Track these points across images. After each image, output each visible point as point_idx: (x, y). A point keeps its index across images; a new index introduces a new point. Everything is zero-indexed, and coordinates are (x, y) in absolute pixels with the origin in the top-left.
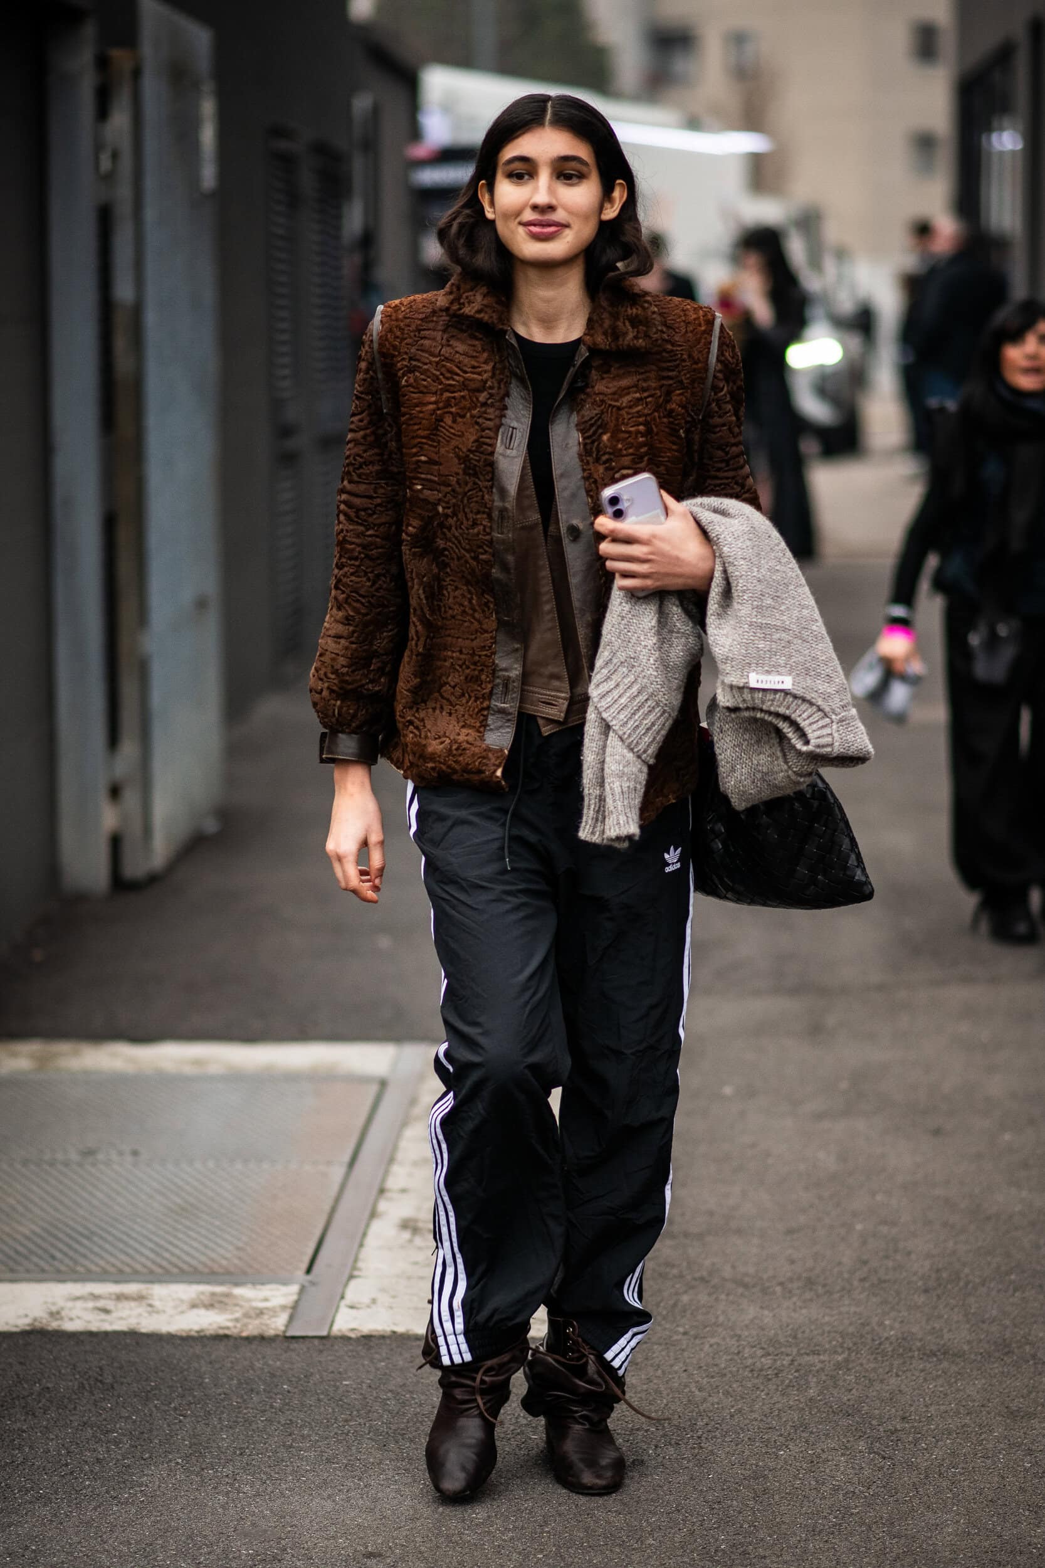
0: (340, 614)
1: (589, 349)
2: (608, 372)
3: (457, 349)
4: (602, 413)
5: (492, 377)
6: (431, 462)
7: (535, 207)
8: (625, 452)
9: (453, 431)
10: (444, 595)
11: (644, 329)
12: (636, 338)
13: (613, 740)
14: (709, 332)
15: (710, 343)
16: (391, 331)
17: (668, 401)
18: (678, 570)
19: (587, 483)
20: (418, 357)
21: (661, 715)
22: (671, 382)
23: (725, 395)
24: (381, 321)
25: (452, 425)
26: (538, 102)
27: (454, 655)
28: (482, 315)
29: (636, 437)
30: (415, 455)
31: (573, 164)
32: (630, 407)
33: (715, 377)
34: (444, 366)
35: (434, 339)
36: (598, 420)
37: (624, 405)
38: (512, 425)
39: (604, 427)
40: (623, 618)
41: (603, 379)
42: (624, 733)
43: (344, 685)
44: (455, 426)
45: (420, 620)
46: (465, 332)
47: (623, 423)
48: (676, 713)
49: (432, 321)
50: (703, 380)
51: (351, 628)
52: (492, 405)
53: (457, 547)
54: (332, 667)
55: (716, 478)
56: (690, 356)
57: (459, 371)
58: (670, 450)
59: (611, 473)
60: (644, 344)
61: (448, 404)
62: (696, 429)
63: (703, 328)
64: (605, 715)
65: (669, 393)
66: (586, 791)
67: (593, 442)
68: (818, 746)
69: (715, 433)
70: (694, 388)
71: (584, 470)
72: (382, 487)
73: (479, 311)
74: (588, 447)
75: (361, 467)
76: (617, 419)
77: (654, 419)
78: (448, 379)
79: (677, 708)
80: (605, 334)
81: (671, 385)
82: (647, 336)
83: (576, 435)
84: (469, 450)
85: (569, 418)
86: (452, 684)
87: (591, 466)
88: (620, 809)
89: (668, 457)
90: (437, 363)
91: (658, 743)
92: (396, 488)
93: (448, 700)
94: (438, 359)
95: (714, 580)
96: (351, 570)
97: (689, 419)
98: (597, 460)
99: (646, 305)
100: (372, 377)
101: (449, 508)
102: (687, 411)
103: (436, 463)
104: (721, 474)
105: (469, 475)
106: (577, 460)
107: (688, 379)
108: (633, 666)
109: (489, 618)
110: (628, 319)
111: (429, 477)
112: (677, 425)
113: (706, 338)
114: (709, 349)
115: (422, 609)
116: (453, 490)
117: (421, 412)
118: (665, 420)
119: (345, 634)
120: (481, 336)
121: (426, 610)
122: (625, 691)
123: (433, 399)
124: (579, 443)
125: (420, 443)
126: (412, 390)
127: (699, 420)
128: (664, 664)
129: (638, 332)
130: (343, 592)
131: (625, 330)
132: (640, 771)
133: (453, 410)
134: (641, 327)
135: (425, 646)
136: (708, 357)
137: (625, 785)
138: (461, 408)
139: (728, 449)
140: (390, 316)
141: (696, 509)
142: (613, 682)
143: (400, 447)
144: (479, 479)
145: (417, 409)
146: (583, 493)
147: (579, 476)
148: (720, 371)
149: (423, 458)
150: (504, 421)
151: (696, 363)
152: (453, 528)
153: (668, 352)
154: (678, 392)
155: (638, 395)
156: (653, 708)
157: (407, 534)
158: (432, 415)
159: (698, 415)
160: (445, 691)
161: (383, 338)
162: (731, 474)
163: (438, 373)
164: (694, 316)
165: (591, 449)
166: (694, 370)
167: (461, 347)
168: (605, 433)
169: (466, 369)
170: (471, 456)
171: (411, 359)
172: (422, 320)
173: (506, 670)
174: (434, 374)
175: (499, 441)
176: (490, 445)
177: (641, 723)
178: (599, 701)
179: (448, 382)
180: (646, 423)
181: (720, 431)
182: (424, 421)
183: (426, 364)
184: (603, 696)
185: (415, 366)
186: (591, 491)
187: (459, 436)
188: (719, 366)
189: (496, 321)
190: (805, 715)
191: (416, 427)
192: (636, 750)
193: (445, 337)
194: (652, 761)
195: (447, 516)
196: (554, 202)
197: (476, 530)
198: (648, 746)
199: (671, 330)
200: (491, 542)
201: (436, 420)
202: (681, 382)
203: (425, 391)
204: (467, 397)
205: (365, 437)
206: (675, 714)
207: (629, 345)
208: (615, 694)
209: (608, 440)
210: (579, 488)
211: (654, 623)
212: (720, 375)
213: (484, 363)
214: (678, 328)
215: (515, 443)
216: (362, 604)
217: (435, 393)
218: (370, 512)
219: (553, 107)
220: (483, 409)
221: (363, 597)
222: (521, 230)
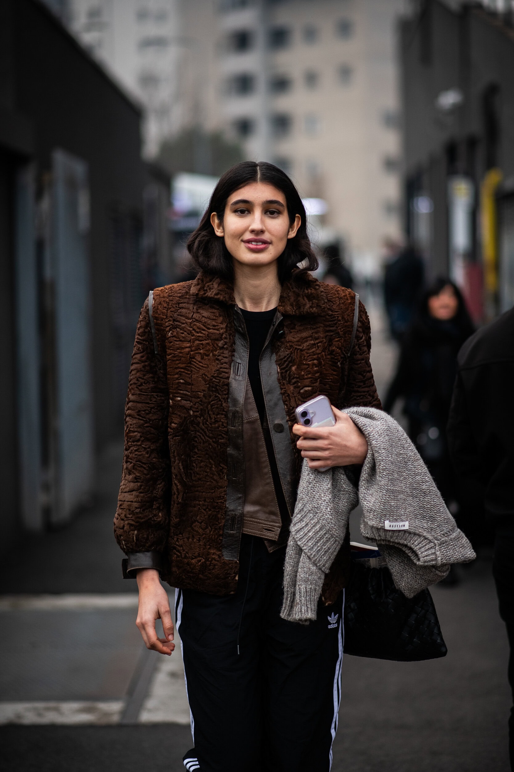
0: (131, 477)
1: (283, 315)
2: (294, 328)
3: (203, 315)
4: (291, 353)
5: (226, 332)
6: (186, 383)
7: (252, 231)
8: (306, 377)
9: (201, 364)
10: (193, 466)
11: (317, 301)
12: (311, 307)
13: (303, 558)
14: (353, 303)
15: (354, 310)
16: (160, 304)
17: (330, 345)
18: (346, 453)
19: (284, 396)
20: (178, 319)
21: (334, 543)
22: (332, 334)
23: (363, 341)
24: (154, 298)
25: (201, 361)
26: (251, 167)
27: (201, 503)
28: (219, 296)
29: (313, 368)
30: (177, 379)
31: (275, 205)
32: (308, 349)
33: (357, 330)
34: (195, 325)
35: (188, 309)
36: (289, 358)
37: (305, 348)
38: (238, 361)
39: (293, 362)
40: (310, 483)
41: (291, 332)
42: (311, 554)
43: (139, 520)
44: (202, 361)
45: (179, 482)
46: (207, 305)
47: (304, 359)
48: (343, 541)
49: (186, 298)
50: (350, 332)
51: (139, 484)
52: (227, 349)
53: (203, 435)
54: (130, 510)
55: (358, 392)
56: (343, 318)
57: (204, 328)
58: (332, 374)
59: (298, 389)
60: (316, 311)
61: (198, 348)
62: (346, 362)
63: (349, 301)
64: (299, 543)
65: (331, 341)
66: (285, 589)
67: (286, 371)
68: (425, 562)
69: (357, 364)
70: (346, 337)
71: (281, 389)
72: (155, 398)
73: (217, 294)
74: (283, 375)
75: (141, 385)
76: (301, 357)
77: (323, 356)
78: (198, 332)
79: (343, 538)
80: (292, 305)
81: (332, 335)
82: (318, 306)
83: (276, 367)
84: (213, 376)
85: (271, 356)
86: (200, 521)
87: (286, 386)
88: (303, 602)
89: (331, 379)
90: (191, 323)
91: (332, 560)
92: (163, 398)
93: (197, 532)
94: (191, 321)
95: (367, 459)
96: (135, 449)
97: (342, 356)
98: (289, 382)
99: (317, 287)
100: (149, 331)
101: (198, 412)
102: (342, 351)
103: (189, 384)
104: (360, 389)
105: (212, 391)
106: (277, 382)
107: (342, 331)
108: (317, 513)
109: (223, 479)
110: (305, 296)
111: (185, 392)
112: (336, 359)
113: (351, 307)
114: (354, 313)
115: (181, 475)
116: (201, 401)
117: (181, 353)
118: (329, 357)
119: (136, 487)
120: (218, 307)
121: (183, 475)
122: (312, 528)
123: (188, 345)
124: (278, 373)
125: (180, 371)
126: (175, 339)
127: (348, 357)
128: (336, 511)
129: (312, 303)
130: (131, 463)
131: (304, 302)
132: (319, 578)
133: (201, 351)
134: (314, 301)
135: (183, 498)
136: (353, 319)
137: (309, 587)
138: (206, 351)
139: (364, 374)
140: (159, 295)
141: (354, 416)
142: (304, 523)
143: (165, 374)
144: (219, 394)
145: (178, 351)
146: (281, 402)
147: (279, 393)
148: (360, 327)
149: (182, 381)
150: (233, 358)
151: (346, 322)
152: (201, 424)
153: (329, 316)
154: (336, 339)
155: (312, 342)
156: (329, 538)
157: (171, 428)
158: (188, 354)
159: (348, 353)
160: (195, 526)
161: (155, 308)
162: (366, 389)
163: (191, 329)
164: (343, 294)
165: (285, 376)
166: (346, 326)
167: (205, 314)
168: (293, 366)
169: (208, 326)
170: (214, 379)
171: (174, 320)
172: (179, 297)
173: (233, 510)
174: (189, 330)
175: (232, 370)
176: (226, 373)
177: (322, 548)
178: (296, 534)
179: (198, 335)
180: (318, 359)
181: (360, 363)
182: (183, 359)
183: (183, 324)
184: (298, 531)
185: (177, 325)
186: (286, 401)
187: (205, 367)
188: (360, 324)
189: (227, 300)
190: (416, 543)
191: (177, 362)
192: (318, 564)
193: (195, 308)
194: (327, 571)
195: (196, 417)
196: (264, 228)
197: (216, 425)
198: (326, 562)
199: (330, 303)
200: (227, 433)
201: (190, 358)
202: (338, 333)
203: (183, 340)
204: (211, 344)
205: (144, 367)
206: (341, 542)
207: (307, 312)
208: (306, 530)
209: (296, 370)
210: (279, 400)
211: (329, 486)
212: (360, 330)
213: (220, 323)
214: (335, 301)
215: (241, 371)
216: (144, 468)
217: (190, 341)
218: (147, 412)
219: (261, 170)
220: (221, 351)
221: (145, 464)
222: (243, 245)
